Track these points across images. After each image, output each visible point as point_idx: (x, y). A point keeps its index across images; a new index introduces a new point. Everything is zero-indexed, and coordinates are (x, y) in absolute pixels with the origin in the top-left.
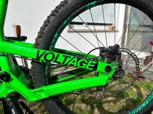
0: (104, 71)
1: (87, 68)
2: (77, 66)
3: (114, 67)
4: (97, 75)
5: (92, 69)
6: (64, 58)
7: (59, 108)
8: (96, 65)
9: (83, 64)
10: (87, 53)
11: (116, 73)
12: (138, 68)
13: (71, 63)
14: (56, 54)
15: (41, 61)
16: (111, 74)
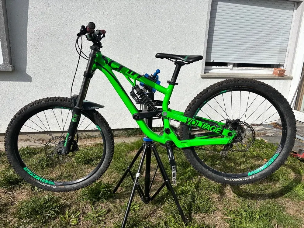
0: (227, 135)
1: (216, 132)
2: (209, 130)
3: (234, 133)
4: (223, 137)
5: (219, 133)
6: (202, 124)
7: (194, 157)
8: (222, 131)
9: (213, 129)
10: (219, 121)
11: (236, 137)
12: (254, 136)
13: (206, 127)
14: (198, 121)
15: (188, 124)
16: (232, 138)
